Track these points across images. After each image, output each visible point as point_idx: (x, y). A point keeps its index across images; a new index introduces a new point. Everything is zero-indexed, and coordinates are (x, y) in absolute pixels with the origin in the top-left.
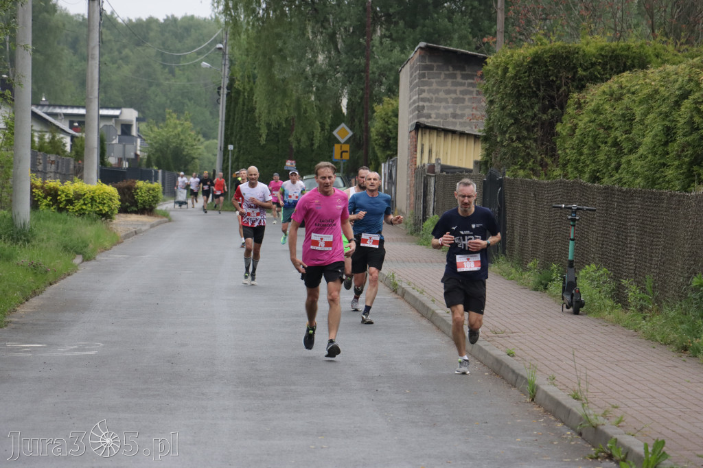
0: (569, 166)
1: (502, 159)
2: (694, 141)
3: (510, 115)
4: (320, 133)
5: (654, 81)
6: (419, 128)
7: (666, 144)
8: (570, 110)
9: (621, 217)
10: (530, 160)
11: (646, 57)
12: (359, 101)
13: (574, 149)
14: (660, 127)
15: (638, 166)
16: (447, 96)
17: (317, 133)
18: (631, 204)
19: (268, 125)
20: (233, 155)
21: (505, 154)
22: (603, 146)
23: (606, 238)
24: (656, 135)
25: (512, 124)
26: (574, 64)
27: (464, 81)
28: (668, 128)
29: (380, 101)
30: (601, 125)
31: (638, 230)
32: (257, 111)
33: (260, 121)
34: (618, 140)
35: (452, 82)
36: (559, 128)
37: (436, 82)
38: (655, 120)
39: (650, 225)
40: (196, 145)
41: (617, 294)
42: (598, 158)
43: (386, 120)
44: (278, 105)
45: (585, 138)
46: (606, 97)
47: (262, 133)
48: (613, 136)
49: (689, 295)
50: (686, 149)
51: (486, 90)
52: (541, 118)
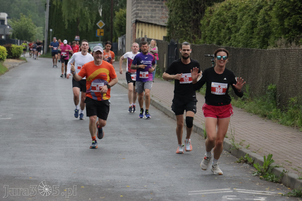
0: (207, 38)
1: (176, 35)
2: (265, 27)
3: (180, 16)
4: (91, 24)
5: (246, 1)
6: (137, 22)
7: (252, 28)
8: (207, 14)
9: (233, 60)
10: (188, 36)
12: (108, 10)
13: (209, 31)
14: (250, 21)
15: (240, 38)
16: (149, 8)
17: (89, 24)
18: (238, 54)
19: (68, 21)
20: (52, 34)
21: (177, 33)
22: (222, 29)
24: (248, 25)
25: (180, 20)
27: (156, 2)
28: (253, 22)
29: (118, 11)
30: (221, 21)
31: (241, 66)
32: (63, 15)
33: (65, 19)
34: (230, 27)
35: (151, 2)
36: (202, 22)
37: (144, 2)
38: (247, 18)
39: (247, 63)
40: (34, 29)
41: (232, 93)
42: (220, 35)
43: (121, 18)
44: (73, 12)
45: (214, 26)
46: (223, 8)
47: (66, 24)
48: (227, 25)
49: (267, 93)
50: (261, 31)
51: (169, 6)
52: (193, 18)
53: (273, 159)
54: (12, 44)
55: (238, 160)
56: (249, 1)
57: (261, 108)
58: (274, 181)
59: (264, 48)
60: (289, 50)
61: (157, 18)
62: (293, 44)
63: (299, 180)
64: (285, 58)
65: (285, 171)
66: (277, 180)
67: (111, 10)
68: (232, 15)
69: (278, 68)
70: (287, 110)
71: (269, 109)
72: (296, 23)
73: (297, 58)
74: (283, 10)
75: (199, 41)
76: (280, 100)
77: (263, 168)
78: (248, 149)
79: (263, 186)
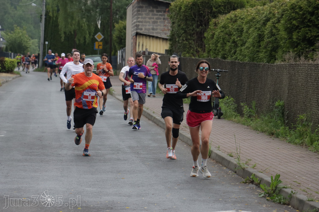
0: (211, 52)
1: (178, 49)
2: (272, 40)
3: (182, 29)
4: (89, 37)
5: (253, 13)
6: (137, 34)
7: (259, 42)
8: (211, 26)
9: (240, 75)
10: (191, 49)
11: (243, 3)
12: (107, 22)
13: (213, 44)
14: (256, 34)
15: (246, 52)
16: (150, 20)
17: (87, 36)
18: (244, 69)
19: (65, 33)
20: (48, 46)
21: (180, 46)
22: (228, 43)
23: (232, 84)
24: (255, 38)
25: (183, 33)
26: (211, 6)
27: (157, 13)
28: (260, 35)
29: (118, 23)
30: (226, 34)
31: (247, 81)
32: (60, 26)
33: (61, 31)
34: (235, 40)
35: (152, 14)
36: (206, 35)
37: (145, 14)
38: (253, 31)
39: (254, 78)
40: (28, 42)
41: (237, 110)
42: (225, 49)
43: (120, 31)
44: (70, 24)
45: (219, 39)
46: (229, 21)
47: (62, 37)
48: (232, 38)
49: (274, 110)
50: (269, 44)
51: (171, 17)
52: (196, 30)
53: (281, 180)
54: (5, 58)
55: (244, 180)
56: (256, 13)
57: (268, 126)
58: (282, 203)
59: (272, 62)
60: (298, 64)
61: (159, 31)
62: (302, 58)
63: (308, 202)
64: (293, 74)
65: (294, 192)
66: (285, 202)
67: (110, 22)
68: (238, 27)
69: (286, 83)
70: (295, 128)
71: (276, 126)
72: (305, 37)
73: (307, 73)
74: (292, 22)
75: (203, 54)
76: (288, 117)
77: (270, 189)
78: (254, 169)
79: (270, 208)
